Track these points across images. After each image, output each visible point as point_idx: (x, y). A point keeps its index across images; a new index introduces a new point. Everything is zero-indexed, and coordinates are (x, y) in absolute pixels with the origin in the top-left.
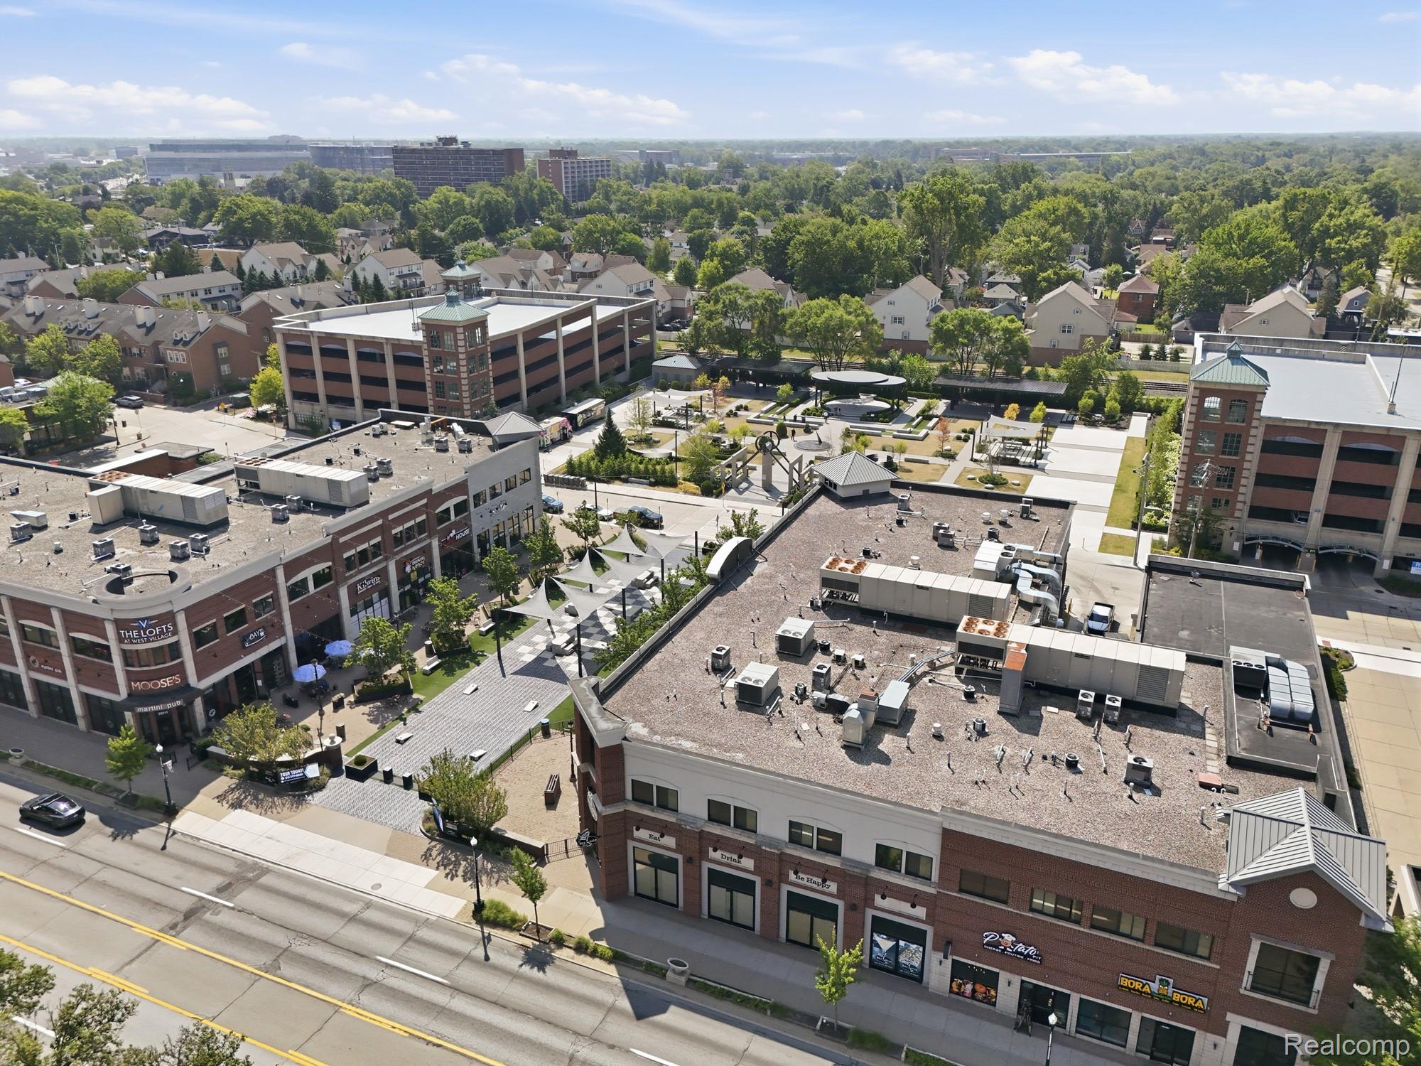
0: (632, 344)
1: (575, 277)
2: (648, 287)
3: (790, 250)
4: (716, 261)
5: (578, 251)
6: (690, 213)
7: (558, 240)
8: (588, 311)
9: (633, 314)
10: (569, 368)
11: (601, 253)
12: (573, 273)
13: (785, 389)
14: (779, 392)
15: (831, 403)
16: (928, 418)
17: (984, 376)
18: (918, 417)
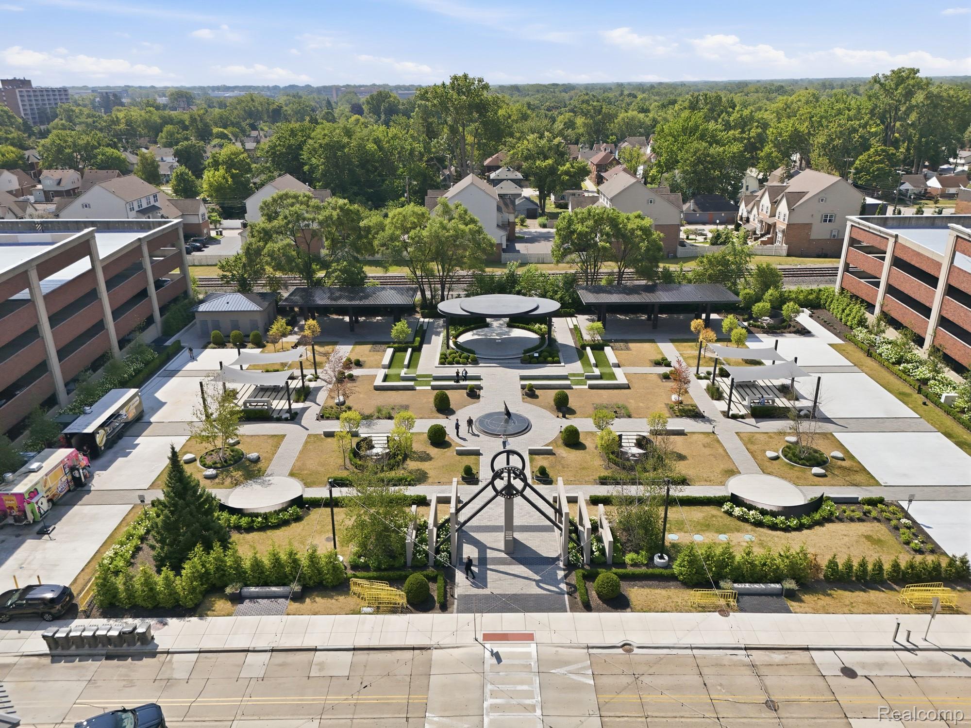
0: (159, 284)
1: (48, 197)
2: (152, 203)
3: (305, 156)
4: (222, 171)
5: (50, 167)
6: (165, 129)
7: (22, 158)
8: (85, 248)
9: (154, 243)
10: (62, 344)
11: (77, 169)
12: (46, 193)
13: (401, 327)
14: (394, 333)
15: (462, 339)
16: (598, 348)
17: (610, 282)
18: (584, 347)
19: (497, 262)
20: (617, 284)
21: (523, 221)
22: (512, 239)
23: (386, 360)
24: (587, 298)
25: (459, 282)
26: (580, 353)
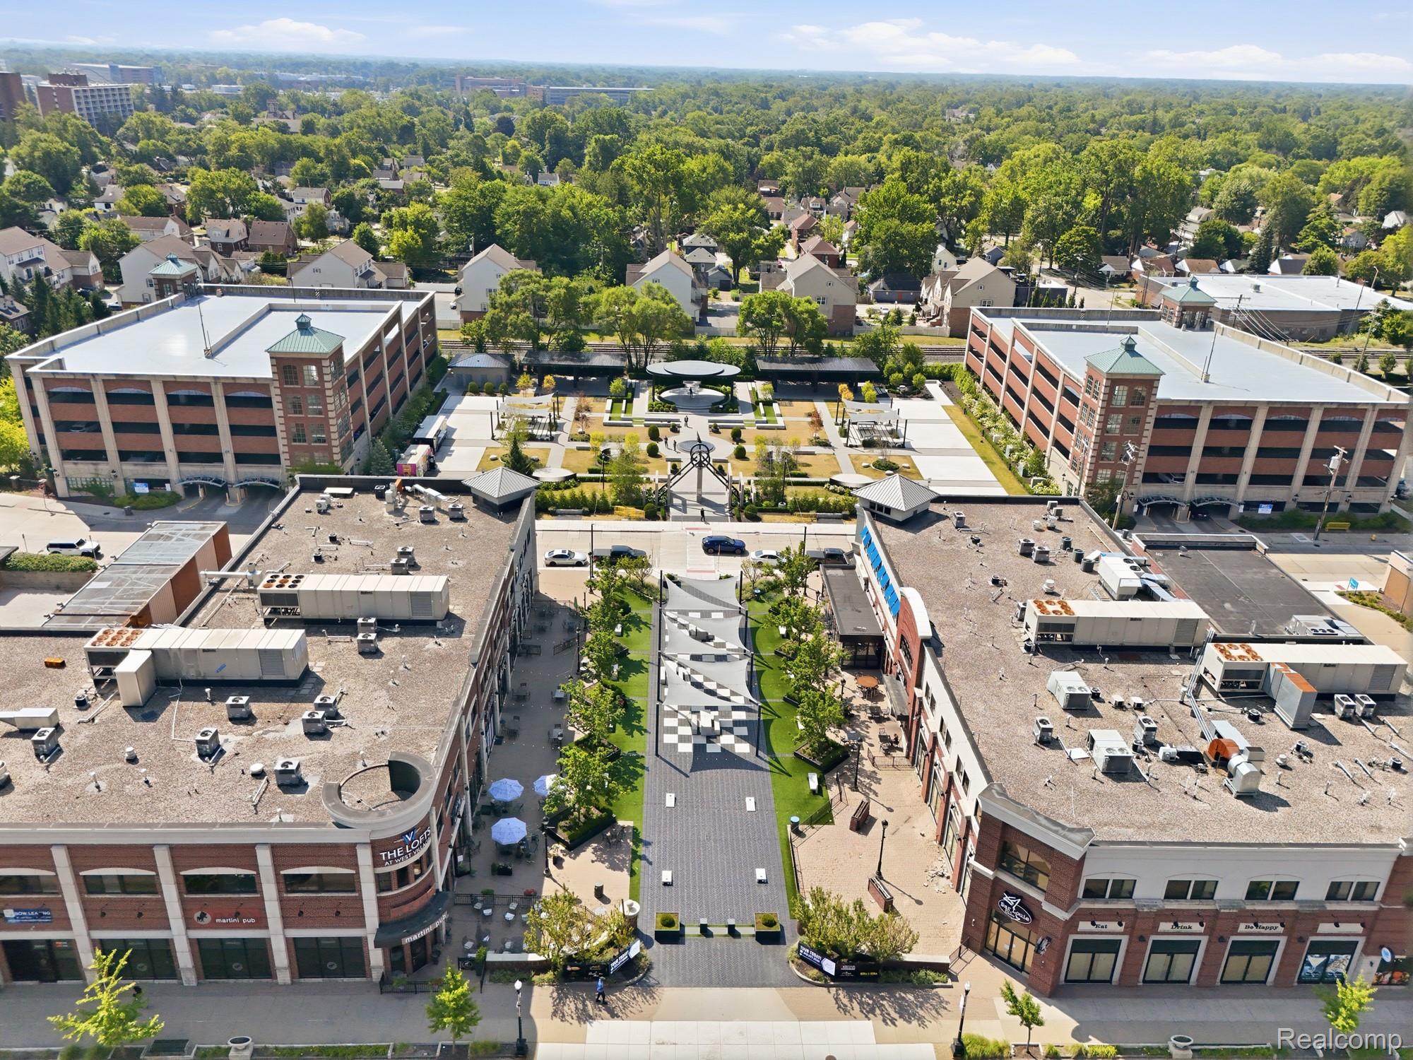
0: (424, 345)
2: (368, 268)
4: (410, 231)
13: (617, 384)
14: (612, 388)
15: (666, 394)
16: (768, 403)
17: (785, 355)
18: (757, 403)
19: (691, 335)
20: (789, 356)
21: (715, 294)
22: (705, 312)
23: (608, 408)
24: (762, 365)
25: (658, 351)
26: (754, 407)
